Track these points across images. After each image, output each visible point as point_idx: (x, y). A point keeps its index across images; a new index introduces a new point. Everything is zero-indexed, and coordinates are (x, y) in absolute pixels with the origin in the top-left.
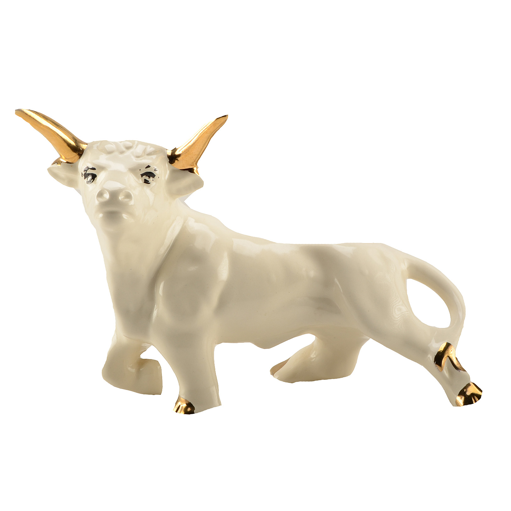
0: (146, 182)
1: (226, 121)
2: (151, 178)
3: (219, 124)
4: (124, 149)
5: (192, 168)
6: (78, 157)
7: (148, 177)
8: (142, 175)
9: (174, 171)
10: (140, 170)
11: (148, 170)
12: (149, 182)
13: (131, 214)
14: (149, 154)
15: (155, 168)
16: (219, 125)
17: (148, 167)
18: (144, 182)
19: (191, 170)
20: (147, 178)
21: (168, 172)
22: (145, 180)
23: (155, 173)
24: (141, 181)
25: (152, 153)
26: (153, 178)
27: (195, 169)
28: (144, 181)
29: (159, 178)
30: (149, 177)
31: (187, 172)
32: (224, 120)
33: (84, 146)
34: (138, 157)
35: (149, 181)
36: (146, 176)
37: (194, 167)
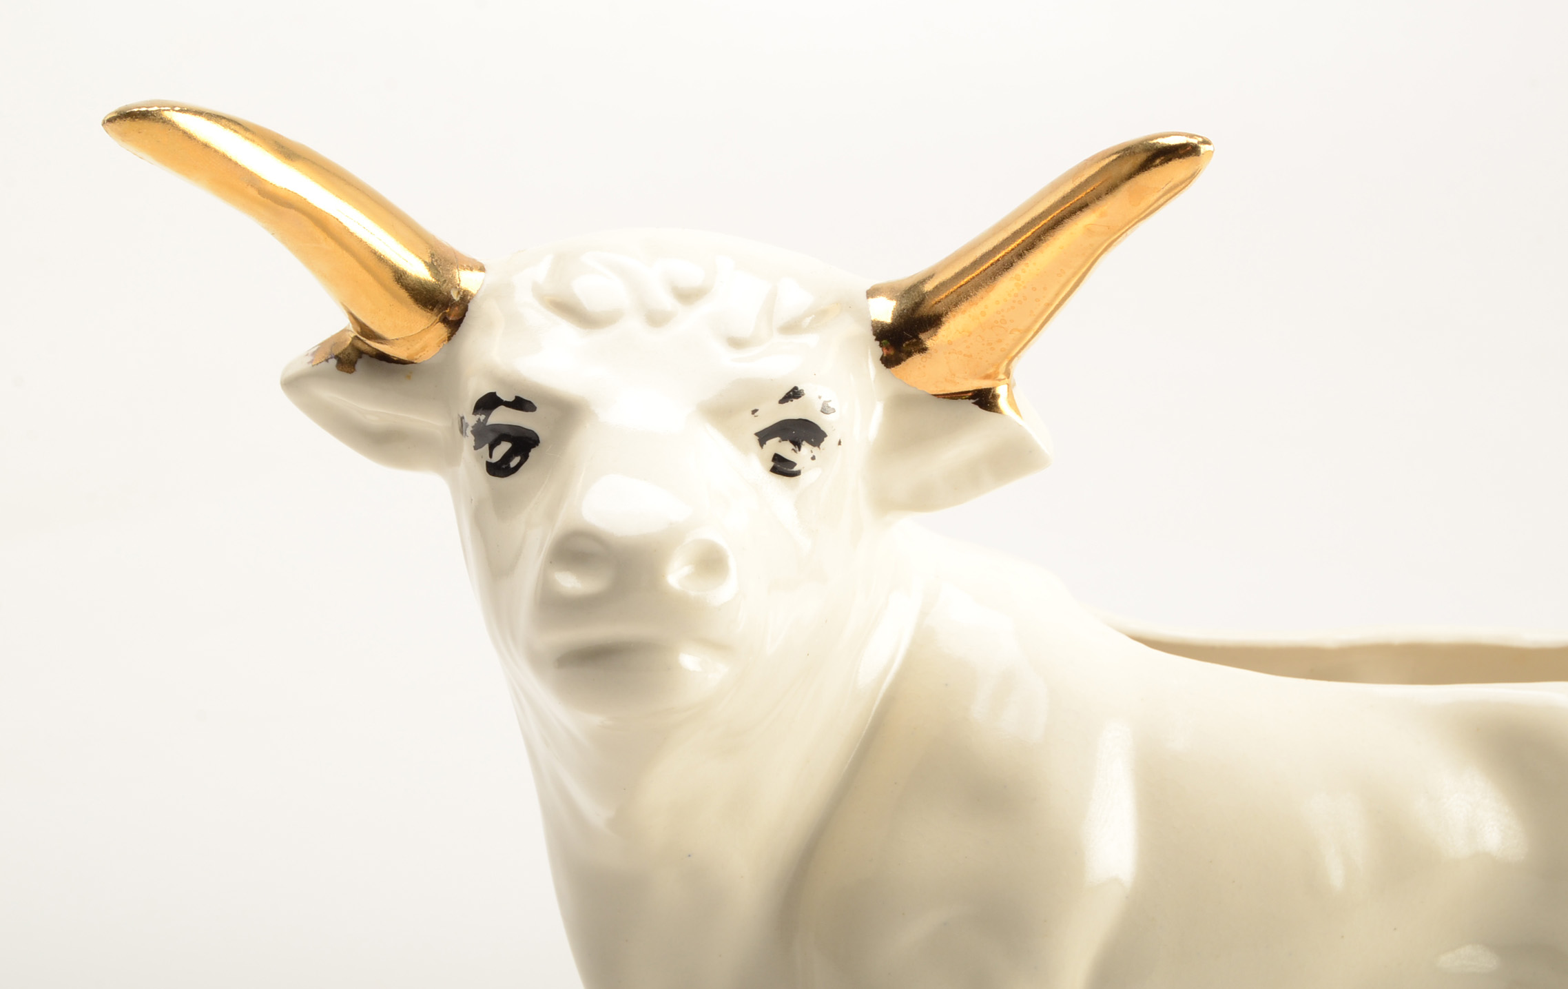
0: (782, 467)
1: (1193, 176)
2: (806, 448)
3: (1159, 191)
4: (667, 302)
5: (990, 389)
6: (441, 330)
7: (792, 446)
8: (764, 437)
9: (902, 403)
10: (754, 412)
11: (793, 411)
12: (796, 469)
13: (719, 647)
14: (791, 328)
15: (823, 399)
16: (1161, 193)
17: (794, 394)
18: (774, 470)
19: (984, 399)
20: (786, 449)
21: (878, 410)
22: (777, 458)
23: (823, 421)
24: (757, 462)
25: (808, 320)
26: (815, 449)
27: (1001, 390)
28: (772, 464)
29: (840, 443)
30: (797, 444)
31: (970, 407)
32: (1189, 173)
33: (467, 281)
34: (736, 343)
35: (794, 464)
36: (784, 439)
37: (998, 382)
